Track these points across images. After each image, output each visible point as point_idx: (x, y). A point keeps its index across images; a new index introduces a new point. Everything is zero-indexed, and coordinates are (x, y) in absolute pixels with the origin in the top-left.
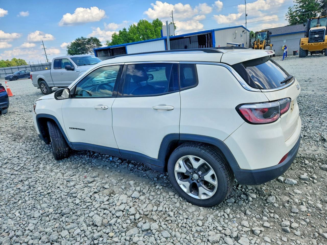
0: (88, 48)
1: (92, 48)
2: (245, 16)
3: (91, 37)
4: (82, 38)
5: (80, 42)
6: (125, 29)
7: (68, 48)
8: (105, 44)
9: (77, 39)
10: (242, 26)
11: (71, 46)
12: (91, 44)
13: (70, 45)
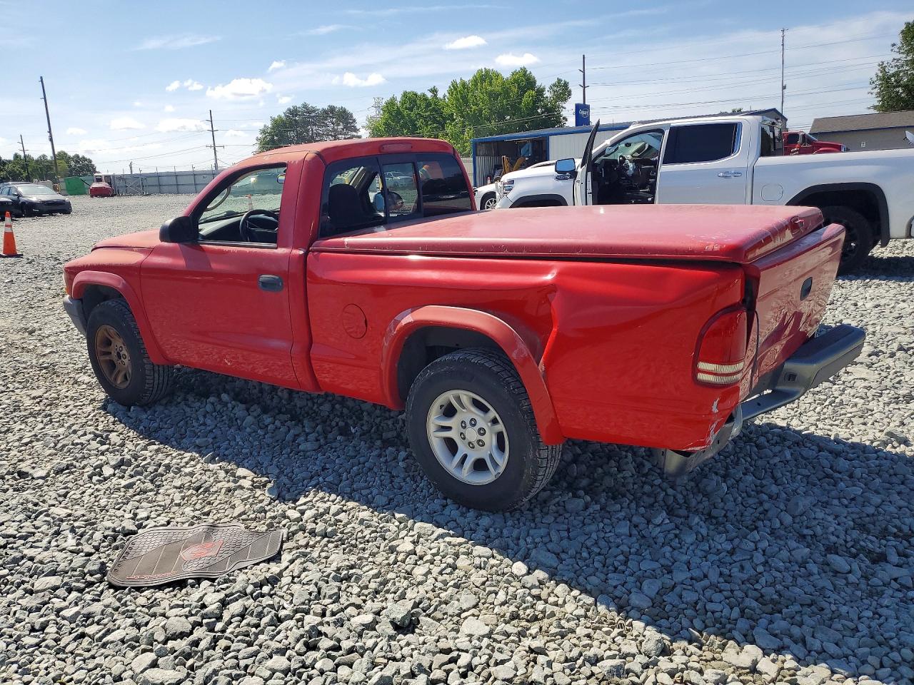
1: (331, 135)
2: (781, 88)
3: (330, 107)
4: (305, 106)
5: (297, 118)
7: (263, 132)
8: (365, 125)
9: (289, 110)
10: (775, 110)
11: (273, 128)
13: (270, 126)
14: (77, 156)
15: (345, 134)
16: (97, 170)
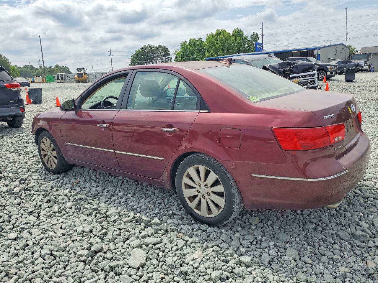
0: (154, 57)
1: (160, 57)
2: (345, 34)
3: (159, 46)
4: (149, 45)
5: (146, 50)
6: (200, 39)
7: (132, 56)
8: (174, 53)
9: (143, 47)
10: (342, 44)
12: (158, 53)
13: (135, 54)
14: (63, 66)
15: (165, 57)
16: (71, 71)
